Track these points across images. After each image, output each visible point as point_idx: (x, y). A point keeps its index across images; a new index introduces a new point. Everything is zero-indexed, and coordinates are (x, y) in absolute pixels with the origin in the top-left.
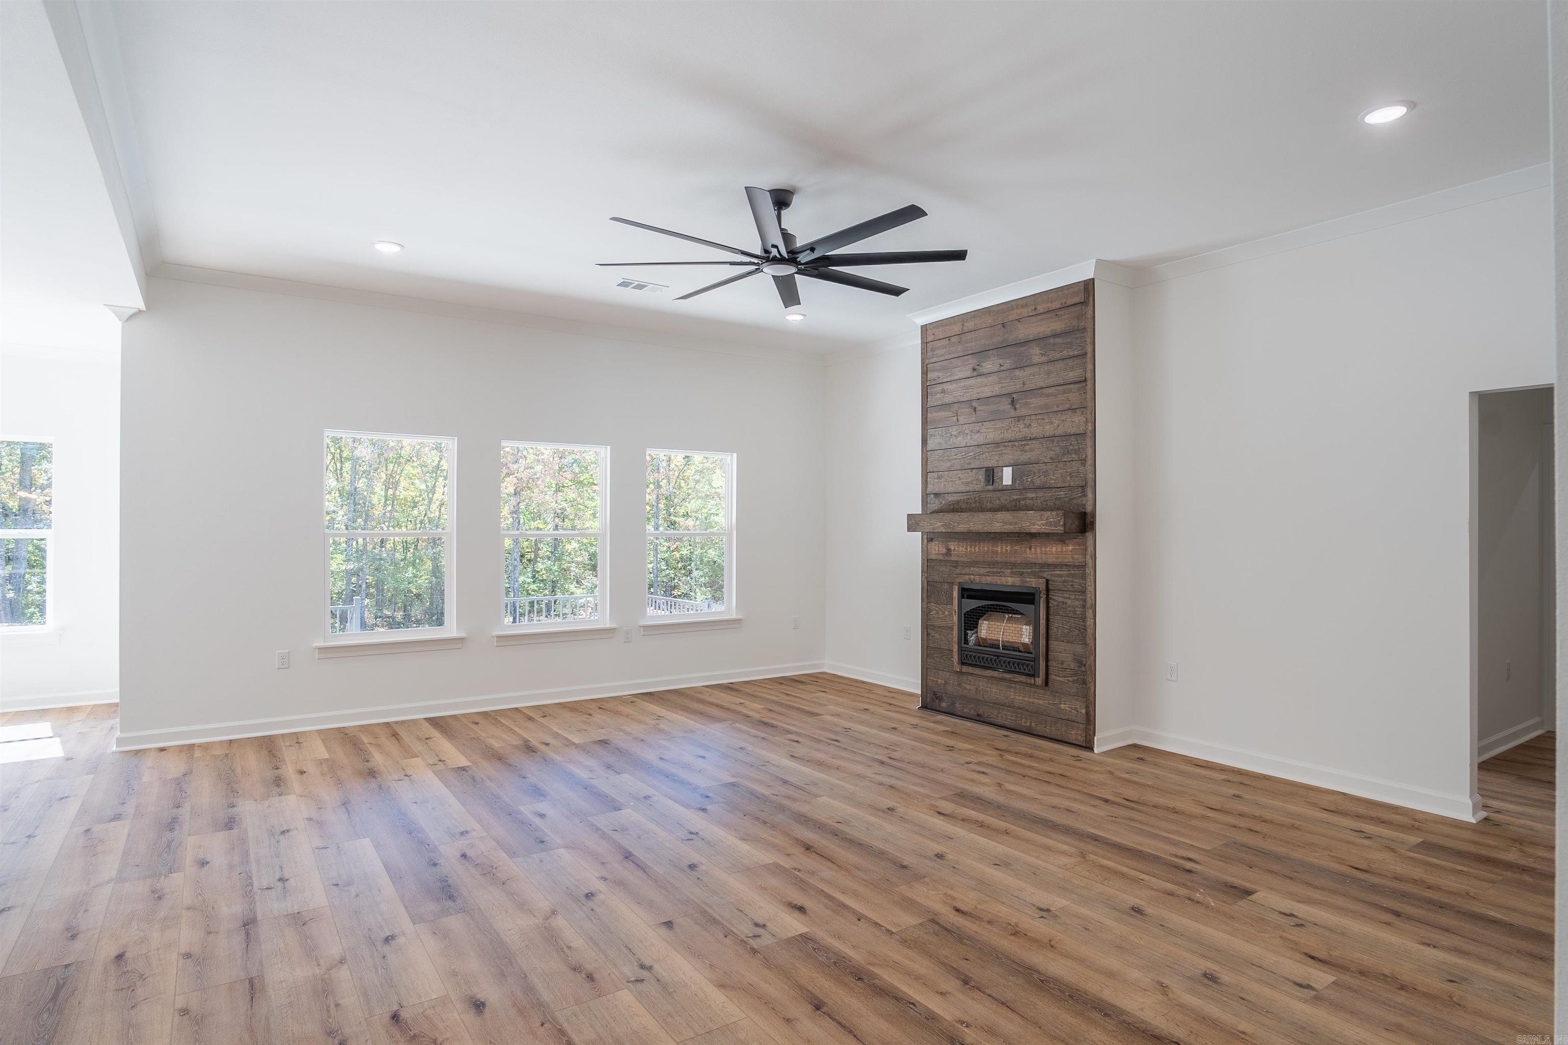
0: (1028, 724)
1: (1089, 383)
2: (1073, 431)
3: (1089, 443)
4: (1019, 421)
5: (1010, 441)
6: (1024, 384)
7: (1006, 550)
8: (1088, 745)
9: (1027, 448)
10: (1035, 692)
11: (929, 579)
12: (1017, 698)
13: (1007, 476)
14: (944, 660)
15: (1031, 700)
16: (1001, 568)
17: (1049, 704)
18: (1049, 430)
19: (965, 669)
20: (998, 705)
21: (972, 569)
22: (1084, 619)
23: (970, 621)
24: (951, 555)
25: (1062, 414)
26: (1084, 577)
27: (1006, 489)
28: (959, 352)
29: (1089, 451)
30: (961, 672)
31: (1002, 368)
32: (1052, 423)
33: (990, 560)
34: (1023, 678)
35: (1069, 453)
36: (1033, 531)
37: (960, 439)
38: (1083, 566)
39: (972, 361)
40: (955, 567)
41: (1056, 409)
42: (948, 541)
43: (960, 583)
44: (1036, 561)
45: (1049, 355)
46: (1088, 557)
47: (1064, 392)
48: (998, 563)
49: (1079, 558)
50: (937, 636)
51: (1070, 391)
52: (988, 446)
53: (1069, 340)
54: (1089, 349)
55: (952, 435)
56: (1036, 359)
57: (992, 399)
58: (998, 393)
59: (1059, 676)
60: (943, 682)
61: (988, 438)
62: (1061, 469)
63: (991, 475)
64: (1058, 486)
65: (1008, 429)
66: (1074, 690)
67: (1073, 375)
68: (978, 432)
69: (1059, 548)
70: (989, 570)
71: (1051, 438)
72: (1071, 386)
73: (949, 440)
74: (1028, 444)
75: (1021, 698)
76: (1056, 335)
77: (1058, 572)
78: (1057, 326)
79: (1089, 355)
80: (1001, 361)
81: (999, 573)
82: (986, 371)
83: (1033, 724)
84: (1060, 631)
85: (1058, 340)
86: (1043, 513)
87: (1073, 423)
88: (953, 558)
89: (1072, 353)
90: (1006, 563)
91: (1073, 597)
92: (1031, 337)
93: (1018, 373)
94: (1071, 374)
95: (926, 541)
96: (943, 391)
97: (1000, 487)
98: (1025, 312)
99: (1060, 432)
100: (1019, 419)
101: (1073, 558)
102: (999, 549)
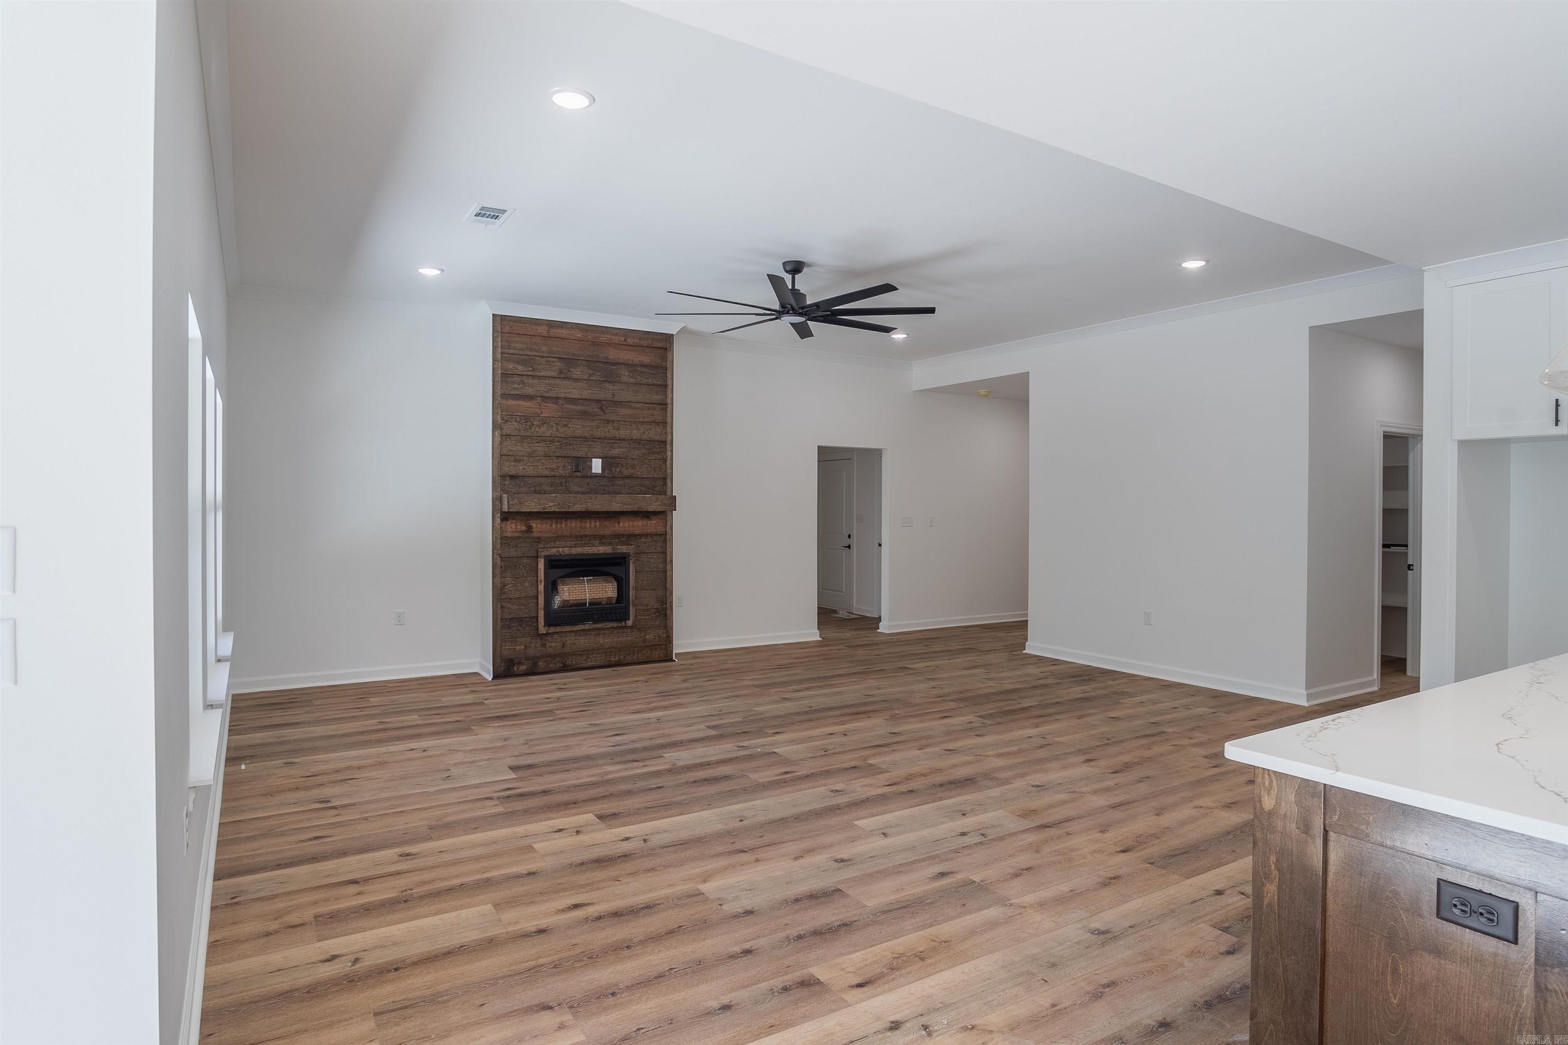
0: (617, 658)
1: (669, 406)
2: (657, 438)
3: (668, 447)
4: (608, 423)
5: (599, 438)
6: (613, 395)
7: (595, 525)
8: (669, 658)
9: (616, 445)
10: (623, 632)
11: (502, 556)
12: (606, 641)
13: (597, 466)
14: (524, 628)
15: (620, 639)
16: (590, 541)
17: (636, 638)
18: (636, 434)
19: (552, 630)
20: (587, 652)
21: (557, 543)
22: (665, 572)
23: (552, 588)
24: (532, 532)
25: (647, 425)
26: (665, 541)
27: (596, 476)
28: (543, 352)
29: (669, 454)
30: (547, 634)
31: (591, 378)
32: (638, 430)
33: (577, 534)
34: (614, 624)
35: (653, 453)
36: (650, 510)
37: (543, 429)
38: (665, 534)
39: (559, 365)
40: (538, 542)
41: (642, 420)
42: (528, 520)
43: (545, 557)
44: (625, 533)
45: (636, 379)
46: (668, 528)
47: (650, 409)
48: (586, 536)
49: (660, 529)
50: (514, 607)
51: (654, 409)
52: (576, 439)
53: (654, 372)
54: (669, 382)
55: (533, 424)
56: (625, 379)
57: (581, 401)
58: (588, 397)
59: (644, 616)
60: (523, 647)
61: (576, 432)
62: (646, 464)
63: (581, 464)
64: (644, 476)
65: (597, 428)
66: (658, 622)
67: (657, 398)
68: (566, 426)
69: (645, 523)
70: (577, 542)
71: (638, 441)
72: (656, 406)
73: (530, 428)
74: (617, 443)
75: (610, 640)
76: (643, 366)
77: (643, 540)
78: (645, 359)
79: (670, 387)
80: (590, 372)
81: (588, 544)
82: (575, 376)
83: (622, 657)
84: (645, 582)
85: (644, 369)
86: (659, 496)
87: (653, 433)
88: (535, 534)
89: (656, 382)
90: (594, 536)
91: (655, 557)
92: (621, 361)
93: (607, 385)
94: (655, 397)
95: (498, 521)
96: (522, 382)
97: (589, 474)
98: (616, 339)
99: (645, 437)
100: (608, 421)
101: (656, 529)
102: (588, 524)
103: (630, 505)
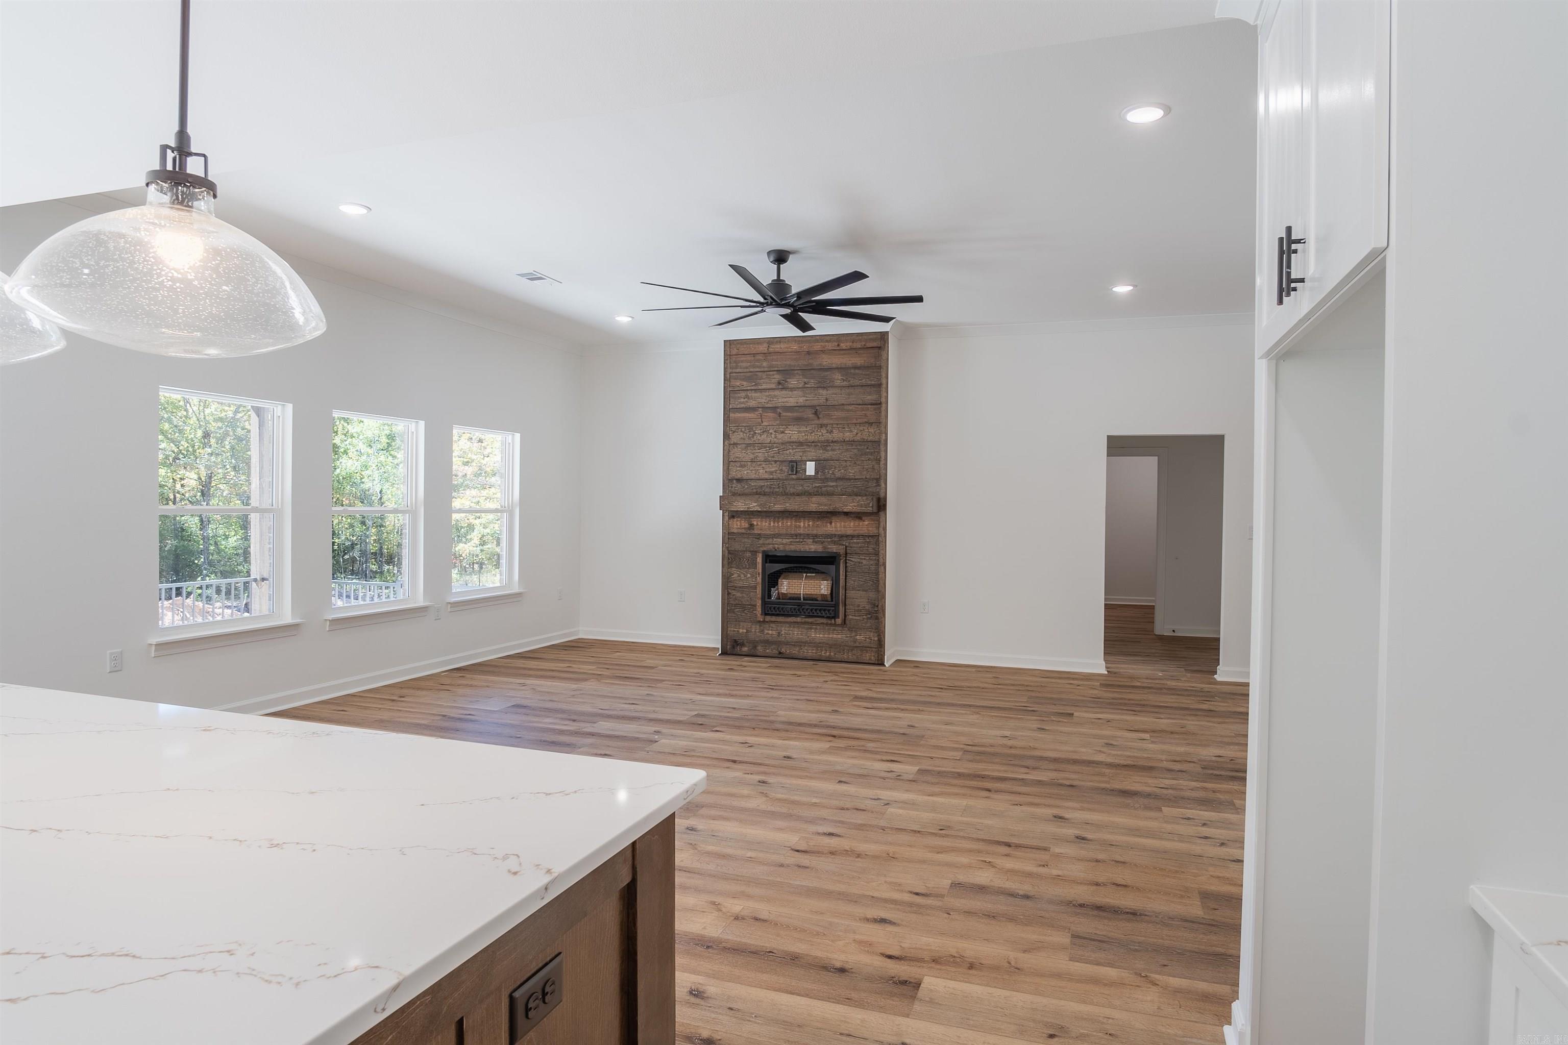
0: (828, 654)
1: (884, 405)
2: (871, 438)
3: (882, 448)
4: (822, 427)
5: (813, 442)
6: (827, 400)
7: (809, 525)
8: (880, 662)
9: (829, 448)
10: (834, 630)
11: (729, 549)
12: (818, 636)
13: (810, 468)
14: (746, 614)
15: (831, 636)
16: (803, 539)
17: (847, 637)
18: (848, 436)
19: (768, 618)
20: (800, 644)
21: (775, 540)
22: (877, 574)
23: (772, 580)
24: (753, 529)
25: (860, 426)
26: (877, 543)
27: (810, 478)
28: (764, 367)
29: (883, 454)
30: (764, 622)
31: (806, 386)
32: (851, 431)
33: (793, 532)
34: (824, 621)
35: (866, 454)
36: (845, 510)
37: (764, 436)
38: (877, 536)
39: (777, 377)
40: (758, 539)
41: (855, 421)
42: (751, 518)
43: (764, 552)
44: (837, 533)
45: (849, 381)
46: (881, 529)
47: (863, 410)
48: (800, 535)
49: (873, 531)
50: (739, 595)
51: (868, 409)
52: (792, 444)
53: (868, 373)
54: (884, 381)
55: (755, 433)
56: (838, 383)
57: (797, 408)
58: (802, 404)
59: (855, 616)
60: (745, 631)
61: (792, 438)
62: (859, 465)
63: (796, 467)
64: (856, 478)
65: (812, 433)
66: (868, 625)
67: (869, 398)
68: (783, 432)
69: (857, 523)
70: (792, 540)
71: (852, 442)
72: (869, 406)
73: (753, 437)
74: (830, 446)
75: (821, 636)
76: (856, 368)
77: (855, 541)
78: (858, 361)
79: (884, 386)
80: (805, 380)
81: (802, 542)
82: (790, 386)
83: (832, 654)
84: (856, 583)
85: (857, 371)
86: (855, 497)
87: (868, 433)
88: (756, 532)
89: (869, 382)
90: (808, 535)
91: (868, 558)
92: (834, 366)
93: (821, 391)
94: (869, 397)
95: (727, 518)
96: (747, 397)
97: (803, 477)
98: (830, 346)
99: (858, 438)
100: (822, 426)
101: (868, 530)
102: (802, 524)
103: (825, 505)
